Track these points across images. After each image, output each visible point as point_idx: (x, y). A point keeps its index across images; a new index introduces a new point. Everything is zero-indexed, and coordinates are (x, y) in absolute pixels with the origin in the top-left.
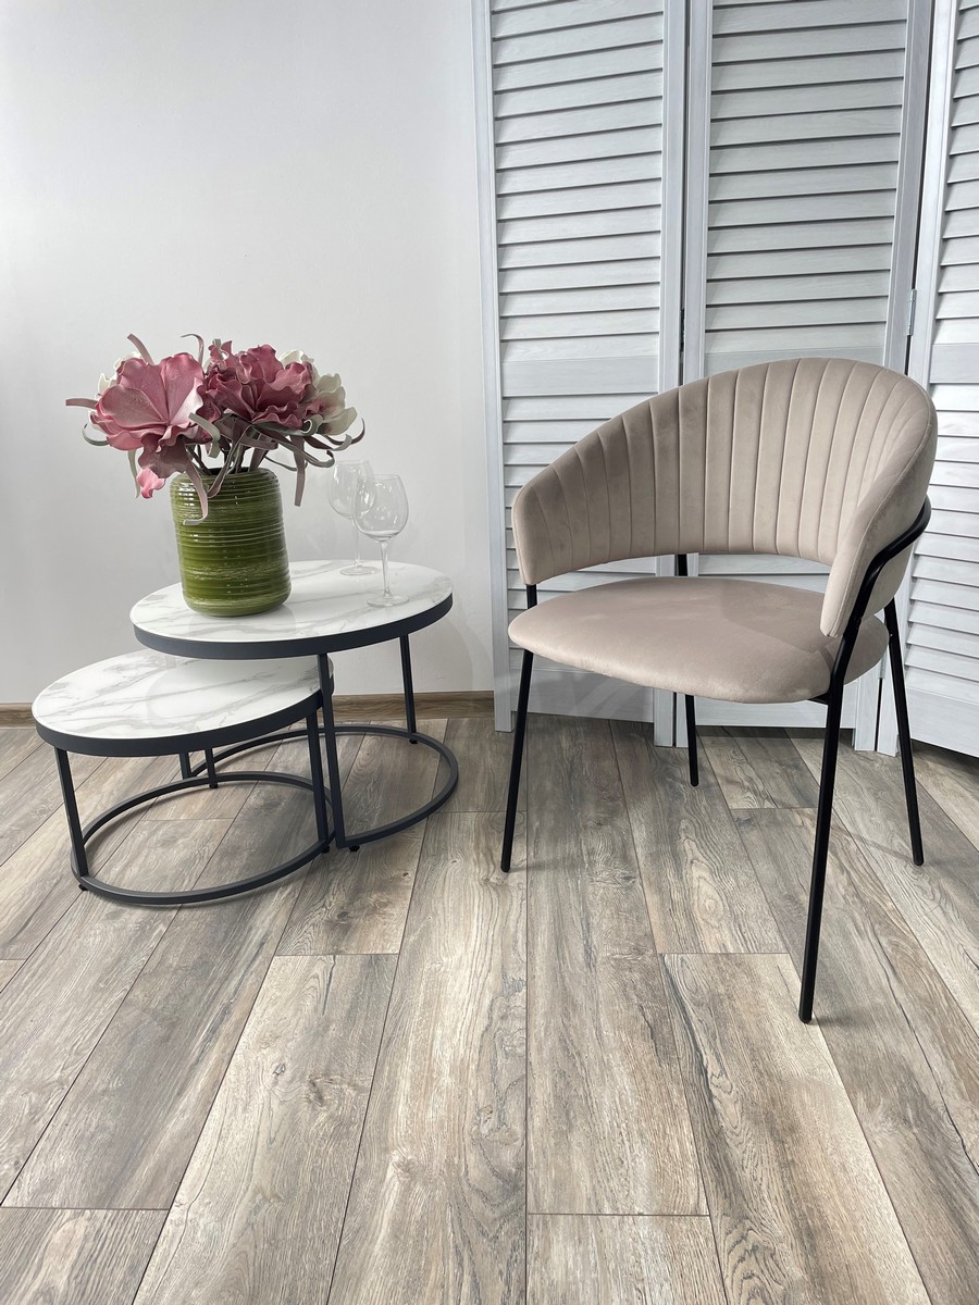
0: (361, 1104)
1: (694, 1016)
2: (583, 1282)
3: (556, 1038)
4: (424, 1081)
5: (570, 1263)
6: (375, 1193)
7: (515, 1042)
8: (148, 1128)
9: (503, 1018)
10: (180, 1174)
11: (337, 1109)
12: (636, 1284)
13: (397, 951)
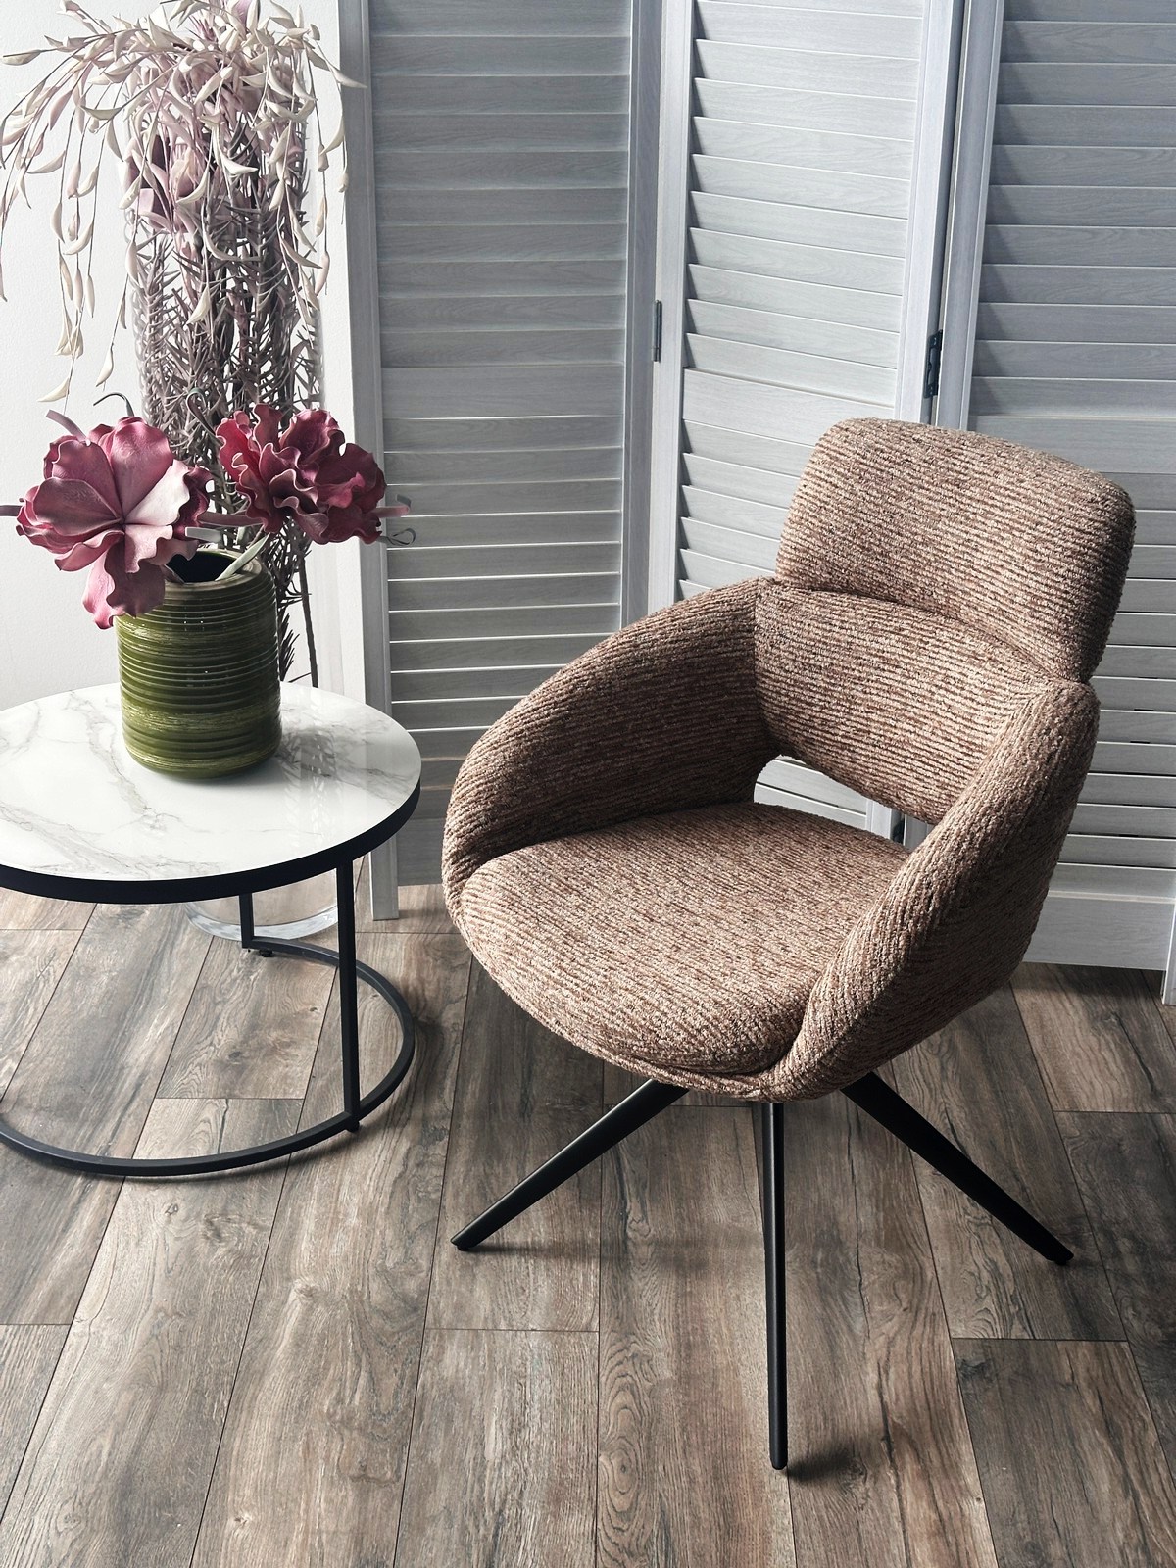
0: (261, 1241)
1: (628, 1167)
2: (471, 1378)
3: (475, 1186)
4: (329, 1221)
5: (462, 1364)
6: (277, 1313)
7: (430, 1189)
8: (36, 1260)
9: (420, 1165)
10: (77, 1296)
11: (237, 1245)
12: (519, 1379)
13: (302, 1097)
